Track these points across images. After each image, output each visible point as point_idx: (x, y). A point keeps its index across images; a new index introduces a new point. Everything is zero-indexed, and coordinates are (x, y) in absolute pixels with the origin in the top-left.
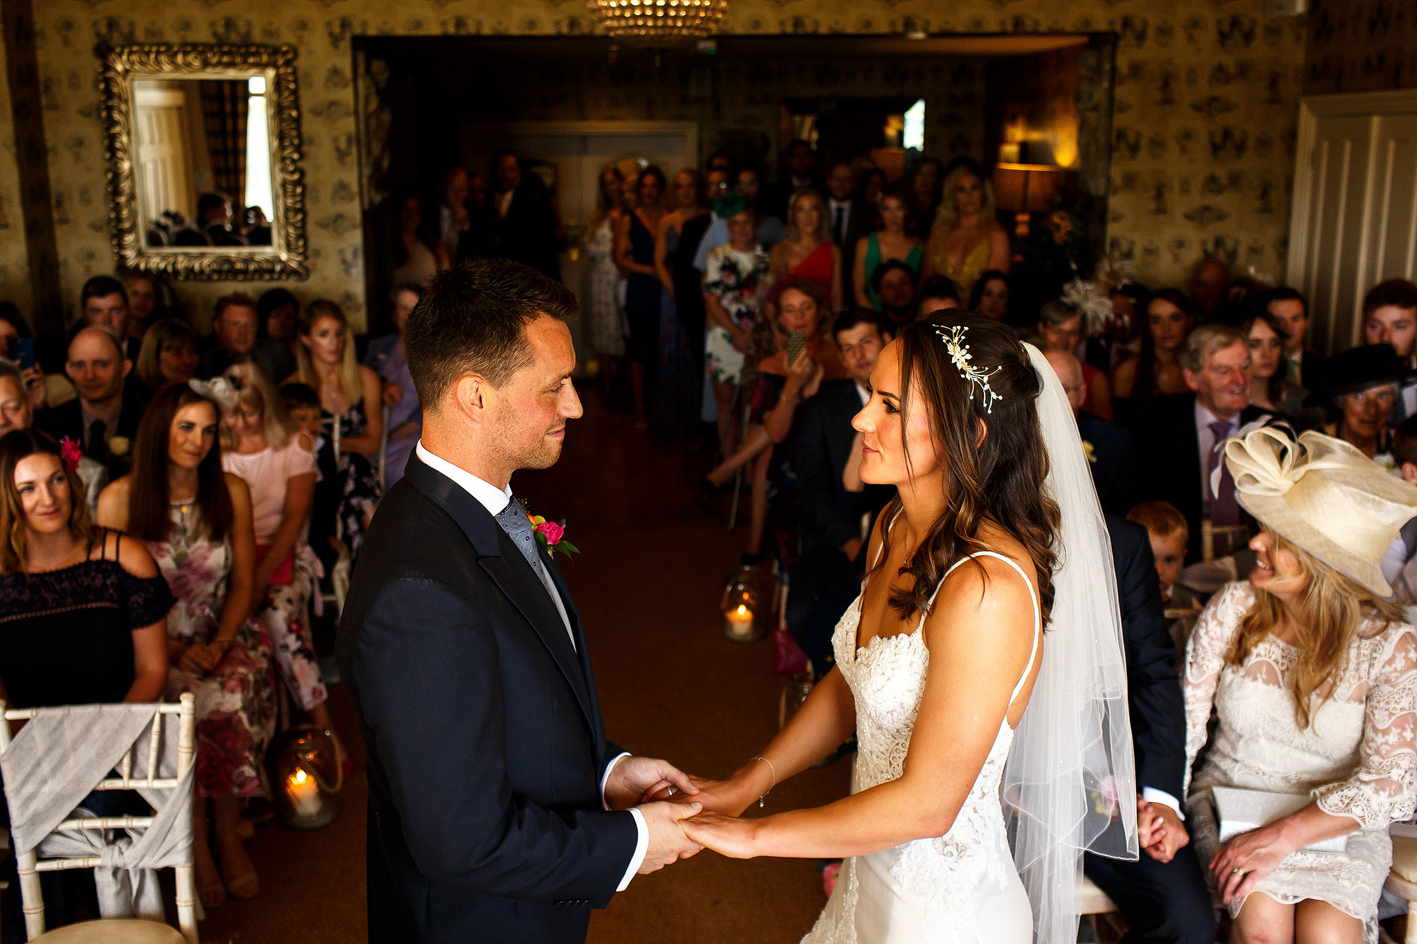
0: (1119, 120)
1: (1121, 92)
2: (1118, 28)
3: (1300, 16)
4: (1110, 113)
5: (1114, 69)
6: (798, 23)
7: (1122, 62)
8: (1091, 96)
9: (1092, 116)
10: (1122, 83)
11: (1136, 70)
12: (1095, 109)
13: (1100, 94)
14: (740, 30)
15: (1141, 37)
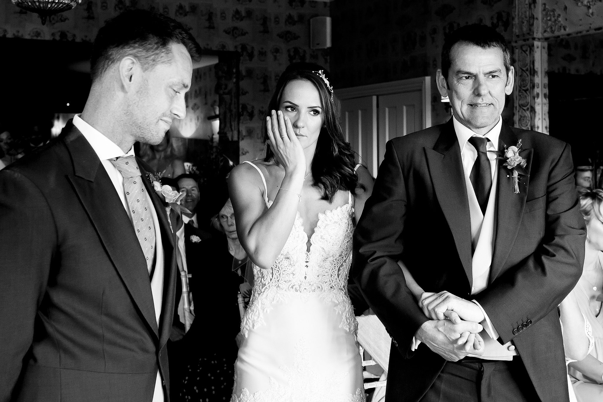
0: (243, 99)
1: (243, 84)
2: (239, 50)
3: (328, 48)
4: (238, 97)
5: (238, 72)
6: (63, 35)
7: (243, 68)
8: (226, 86)
9: (227, 97)
10: (242, 79)
11: (250, 73)
12: (229, 93)
13: (231, 85)
14: (27, 37)
15: (251, 56)
